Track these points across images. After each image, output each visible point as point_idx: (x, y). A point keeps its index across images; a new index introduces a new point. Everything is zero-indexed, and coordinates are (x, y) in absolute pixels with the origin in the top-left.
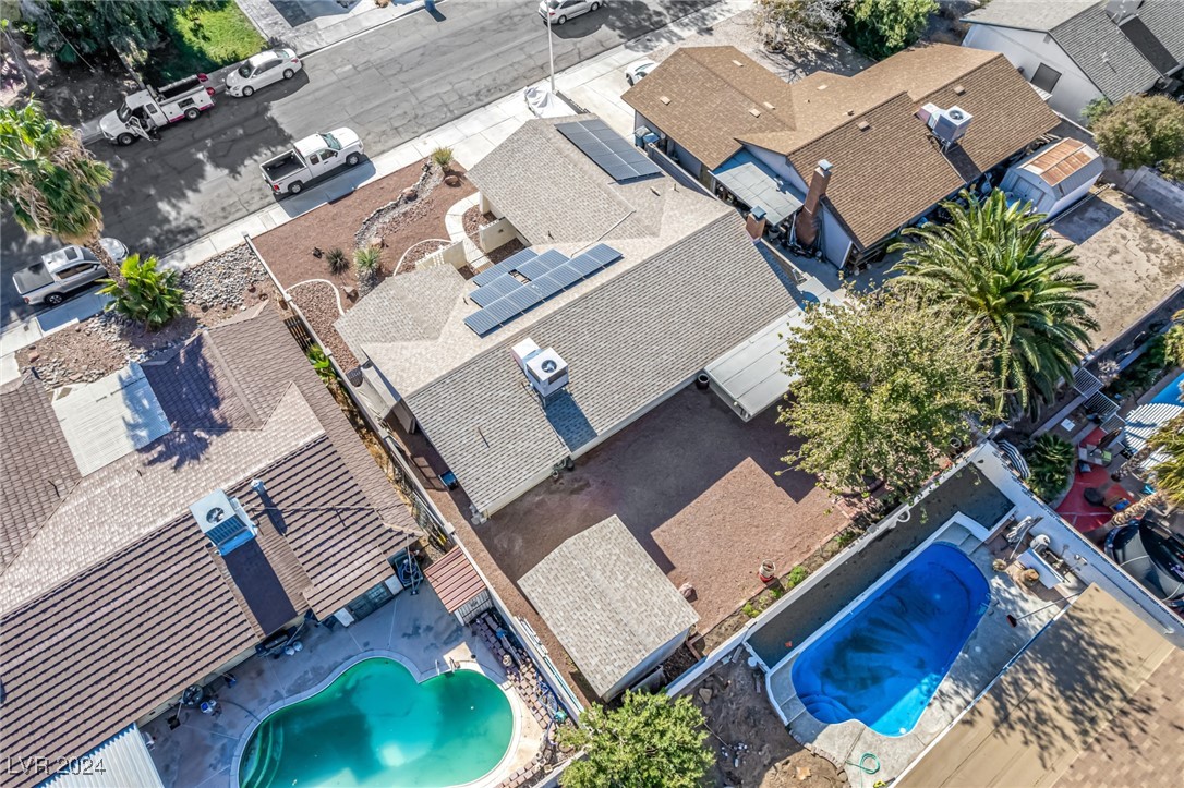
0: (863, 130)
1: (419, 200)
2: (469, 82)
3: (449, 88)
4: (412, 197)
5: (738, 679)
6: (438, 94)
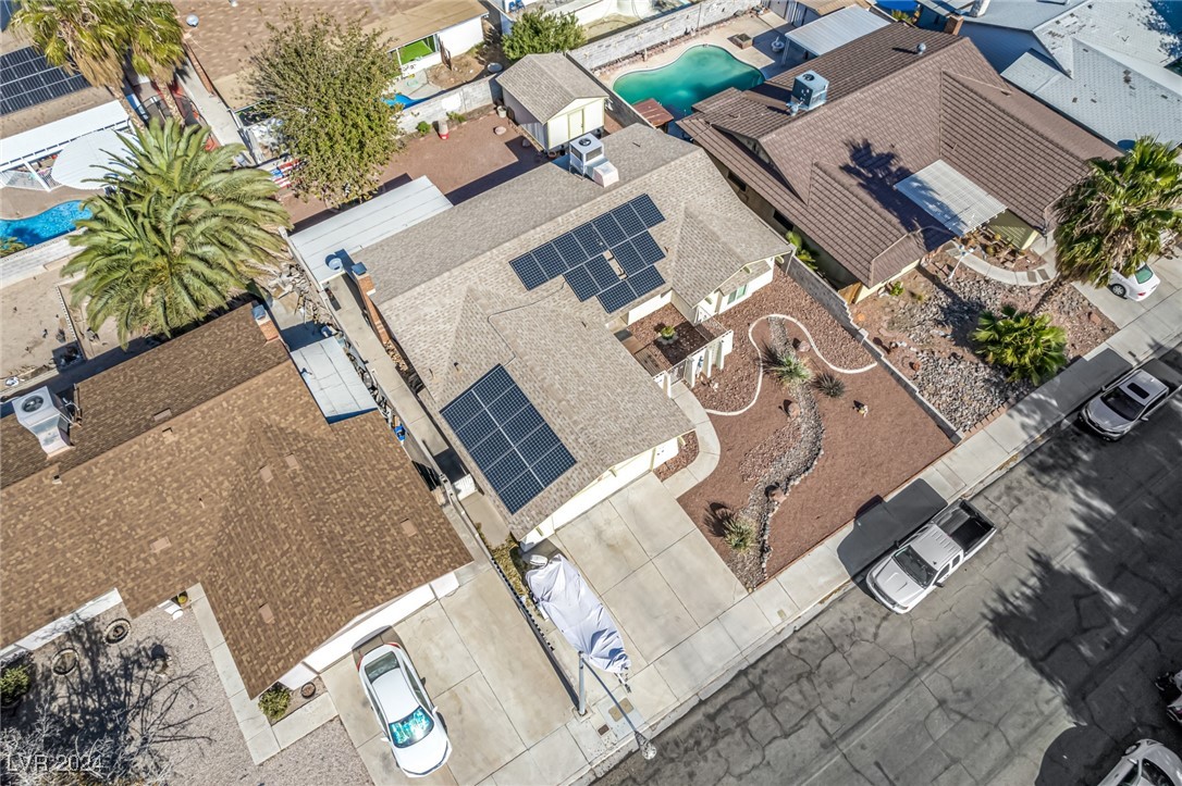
1: (762, 487)
2: (737, 770)
3: (771, 751)
4: (770, 491)
6: (786, 736)
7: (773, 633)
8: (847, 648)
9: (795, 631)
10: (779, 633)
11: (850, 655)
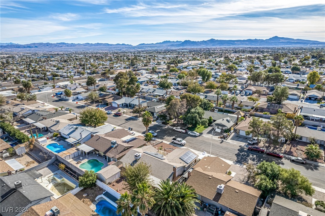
0: (209, 178)
5: (101, 192)
6: (202, 148)
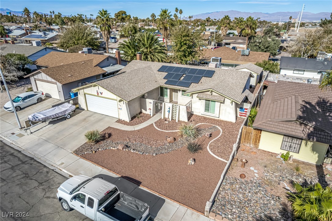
7: (52, 164)
8: (41, 187)
9: (53, 170)
10: (52, 166)
11: (36, 189)
